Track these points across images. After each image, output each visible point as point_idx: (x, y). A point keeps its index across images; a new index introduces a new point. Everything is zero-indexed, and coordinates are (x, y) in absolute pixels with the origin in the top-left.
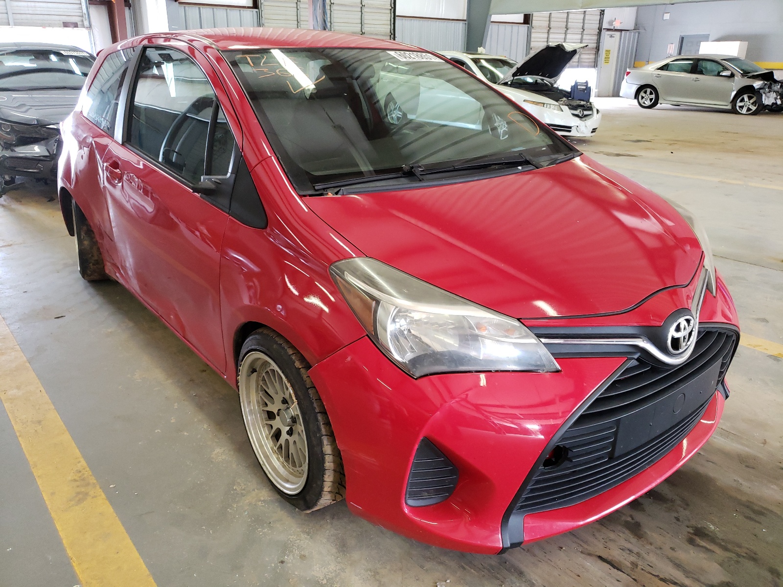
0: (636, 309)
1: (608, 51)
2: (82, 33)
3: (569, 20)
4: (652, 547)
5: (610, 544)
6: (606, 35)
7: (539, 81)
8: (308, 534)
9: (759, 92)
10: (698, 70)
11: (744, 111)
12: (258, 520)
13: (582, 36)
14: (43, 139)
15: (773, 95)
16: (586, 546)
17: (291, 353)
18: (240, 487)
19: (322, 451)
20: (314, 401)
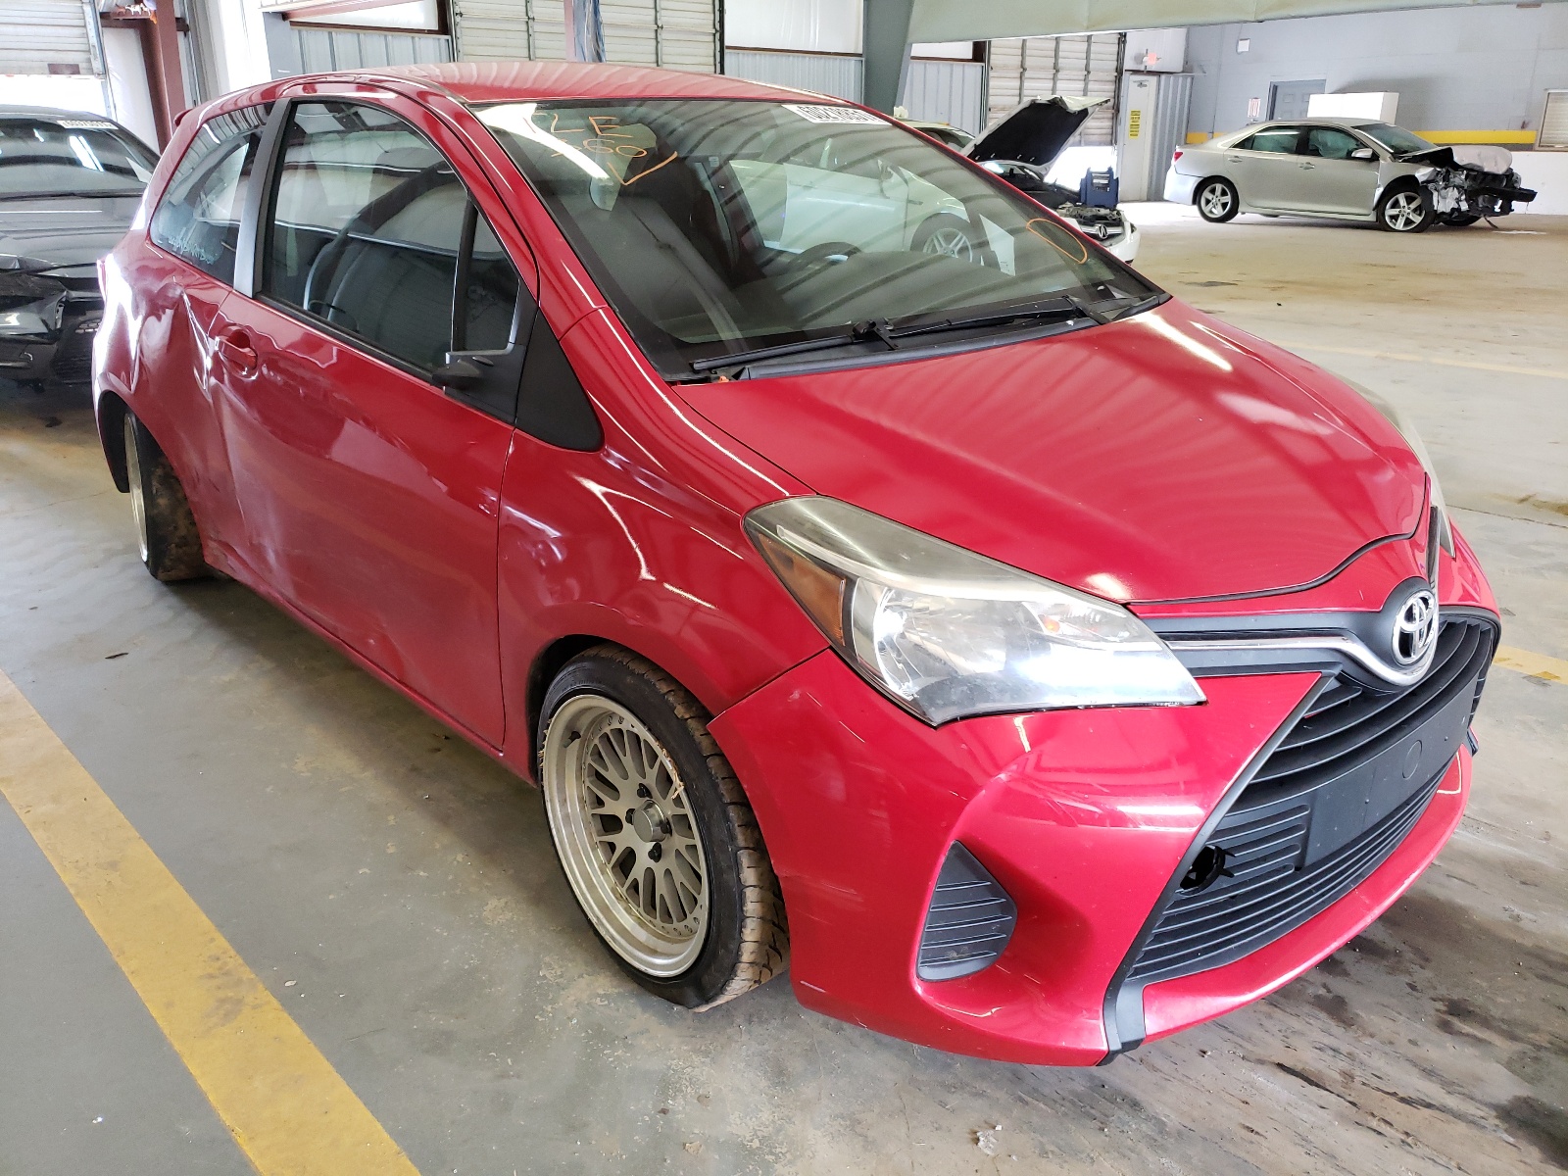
0: (1332, 581)
1: (1136, 113)
2: (91, 83)
3: (1061, 54)
4: (1375, 1041)
5: (1294, 1041)
6: (1131, 84)
7: (1017, 171)
8: (706, 1054)
9: (1426, 187)
10: (1310, 148)
11: (1400, 225)
12: (600, 1035)
13: (1086, 85)
14: (34, 299)
15: (1453, 193)
16: (1249, 1046)
17: (665, 690)
18: (553, 972)
19: (740, 879)
20: (719, 781)
